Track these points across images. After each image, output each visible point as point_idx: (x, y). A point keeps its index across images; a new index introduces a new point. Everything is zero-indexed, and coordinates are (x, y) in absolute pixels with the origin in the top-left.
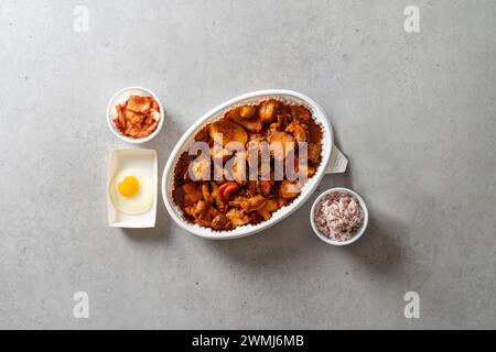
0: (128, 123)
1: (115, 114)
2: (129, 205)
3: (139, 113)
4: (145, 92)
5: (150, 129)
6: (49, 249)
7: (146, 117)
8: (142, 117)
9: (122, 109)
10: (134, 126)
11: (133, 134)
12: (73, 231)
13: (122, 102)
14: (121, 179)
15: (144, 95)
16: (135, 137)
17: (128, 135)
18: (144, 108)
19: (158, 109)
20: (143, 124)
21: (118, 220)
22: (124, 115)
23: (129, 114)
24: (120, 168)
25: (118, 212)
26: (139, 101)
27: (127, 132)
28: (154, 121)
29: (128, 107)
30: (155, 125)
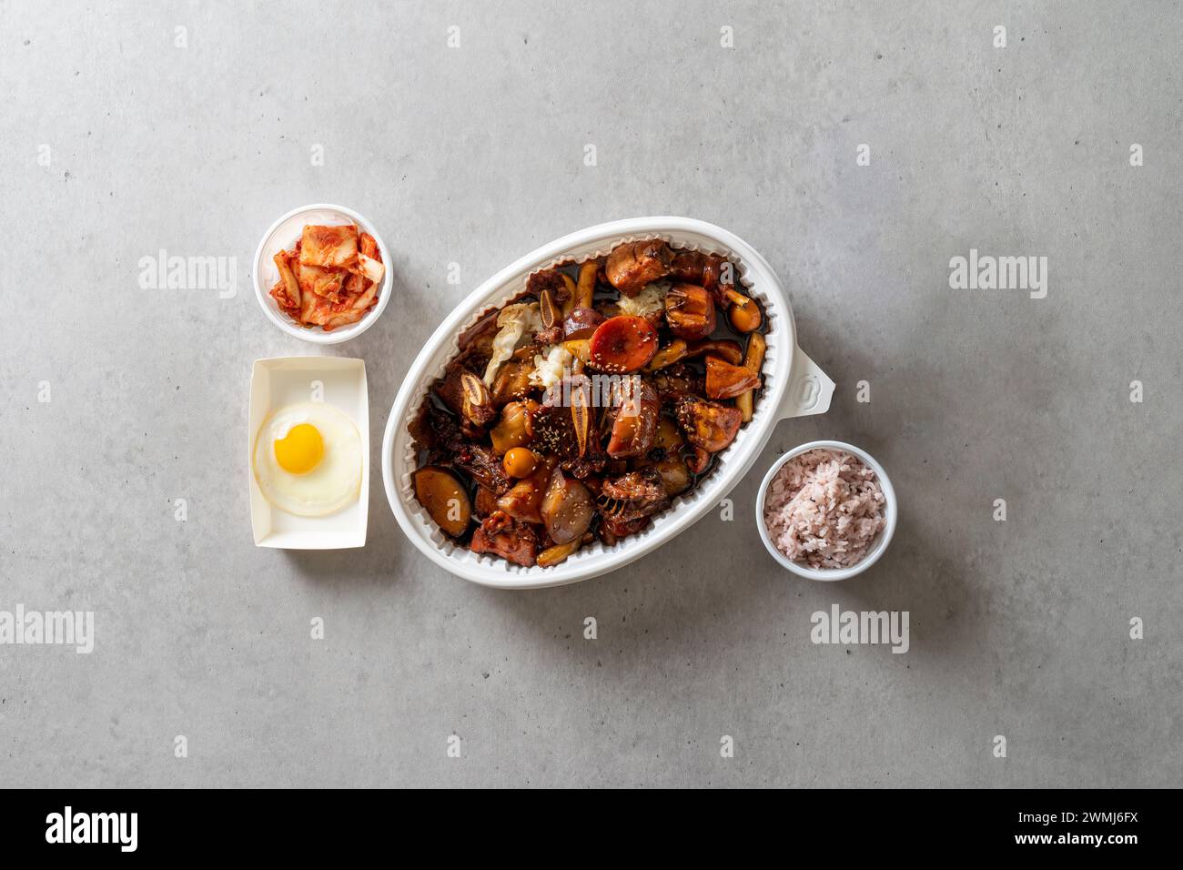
0: (308, 295)
1: (274, 275)
2: (301, 493)
3: (333, 269)
4: (338, 214)
5: (362, 303)
6: (126, 593)
7: (349, 277)
8: (341, 277)
9: (290, 262)
10: (322, 301)
11: (321, 320)
12: (184, 548)
13: (286, 244)
14: (281, 429)
15: (341, 223)
16: (327, 328)
17: (309, 325)
18: (342, 254)
19: (376, 254)
20: (344, 293)
21: (275, 531)
22: (296, 276)
23: (307, 274)
24: (276, 404)
25: (276, 510)
26: (329, 238)
27: (306, 317)
28: (368, 284)
29: (304, 257)
30: (371, 292)
